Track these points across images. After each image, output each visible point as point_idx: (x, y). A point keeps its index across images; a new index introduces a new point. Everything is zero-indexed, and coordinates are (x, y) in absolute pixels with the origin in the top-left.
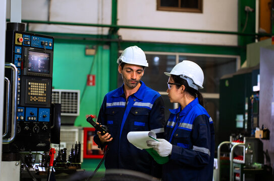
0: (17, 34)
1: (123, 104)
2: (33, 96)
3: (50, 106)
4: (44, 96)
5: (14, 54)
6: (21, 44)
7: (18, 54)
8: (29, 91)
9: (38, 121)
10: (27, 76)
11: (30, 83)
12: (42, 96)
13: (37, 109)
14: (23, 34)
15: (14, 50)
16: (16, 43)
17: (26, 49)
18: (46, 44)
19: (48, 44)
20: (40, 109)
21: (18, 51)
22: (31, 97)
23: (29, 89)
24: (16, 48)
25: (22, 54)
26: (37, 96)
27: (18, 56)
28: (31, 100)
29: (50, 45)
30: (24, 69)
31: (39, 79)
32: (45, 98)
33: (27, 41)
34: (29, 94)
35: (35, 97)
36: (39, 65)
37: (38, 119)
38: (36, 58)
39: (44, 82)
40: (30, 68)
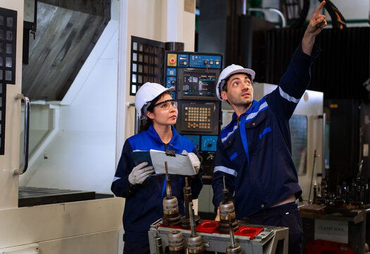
0: (169, 55)
2: (192, 122)
3: (217, 134)
4: (207, 122)
5: (167, 76)
6: (175, 65)
7: (171, 76)
8: (187, 117)
9: (200, 150)
10: (182, 100)
11: (186, 108)
12: (204, 122)
13: (198, 137)
14: (178, 53)
15: (166, 72)
16: (168, 65)
18: (212, 63)
19: (215, 62)
20: (203, 137)
21: (172, 72)
22: (189, 123)
23: (186, 114)
24: (168, 70)
25: (176, 76)
26: (197, 123)
27: (171, 79)
28: (189, 127)
29: (217, 63)
30: (179, 93)
31: (200, 103)
32: (209, 124)
33: (183, 61)
34: (186, 120)
35: (194, 124)
36: (200, 88)
37: (200, 148)
38: (195, 80)
39: (207, 107)
40: (187, 91)
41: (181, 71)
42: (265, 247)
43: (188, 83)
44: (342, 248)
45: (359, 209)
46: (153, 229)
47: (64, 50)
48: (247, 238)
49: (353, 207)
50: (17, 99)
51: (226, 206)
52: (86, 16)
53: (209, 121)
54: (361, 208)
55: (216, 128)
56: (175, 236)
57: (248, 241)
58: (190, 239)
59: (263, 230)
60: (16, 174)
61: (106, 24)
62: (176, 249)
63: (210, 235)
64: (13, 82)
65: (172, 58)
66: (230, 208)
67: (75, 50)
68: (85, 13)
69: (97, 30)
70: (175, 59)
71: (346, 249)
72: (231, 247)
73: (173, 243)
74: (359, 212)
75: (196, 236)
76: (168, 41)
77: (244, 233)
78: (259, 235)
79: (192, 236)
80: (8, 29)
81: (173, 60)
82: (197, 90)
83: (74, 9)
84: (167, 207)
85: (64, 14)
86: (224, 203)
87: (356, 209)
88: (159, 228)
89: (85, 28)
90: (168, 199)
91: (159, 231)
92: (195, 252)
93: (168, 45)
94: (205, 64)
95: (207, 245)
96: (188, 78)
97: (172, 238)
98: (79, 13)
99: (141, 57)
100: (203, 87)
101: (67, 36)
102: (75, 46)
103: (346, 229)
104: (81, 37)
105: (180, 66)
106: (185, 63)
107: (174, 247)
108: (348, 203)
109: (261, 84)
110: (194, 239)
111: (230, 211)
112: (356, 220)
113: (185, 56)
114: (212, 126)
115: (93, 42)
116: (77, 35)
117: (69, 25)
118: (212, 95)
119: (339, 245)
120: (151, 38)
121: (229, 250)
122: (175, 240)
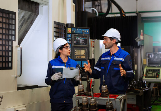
0: (68, 29)
1: (109, 58)
2: (78, 56)
4: (84, 56)
6: (71, 33)
8: (76, 53)
9: (81, 67)
10: (74, 47)
11: (76, 50)
13: (81, 62)
14: (72, 28)
15: (67, 36)
16: (68, 33)
19: (86, 31)
20: (82, 62)
21: (69, 36)
22: (77, 56)
24: (68, 35)
25: (71, 37)
26: (80, 56)
27: (69, 38)
28: (77, 58)
29: (87, 32)
30: (73, 44)
31: (81, 48)
33: (74, 31)
34: (76, 55)
35: (79, 56)
36: (81, 42)
37: (81, 66)
38: (79, 39)
39: (84, 49)
40: (76, 43)
41: (73, 35)
42: (120, 102)
43: (76, 40)
44: (134, 106)
45: (140, 90)
46: (74, 97)
47: (20, 27)
48: (114, 99)
49: (138, 89)
50: (16, 47)
51: (104, 87)
52: (30, 13)
53: (85, 55)
54: (141, 89)
55: (88, 58)
56: (85, 99)
57: (114, 100)
58: (91, 100)
59: (119, 96)
60: (16, 77)
61: (37, 16)
62: (85, 104)
63: (98, 98)
64: (15, 40)
65: (69, 30)
66: (106, 87)
67: (24, 27)
68: (29, 11)
69: (33, 19)
70: (71, 31)
71: (136, 107)
72: (108, 102)
73: (84, 101)
74: (141, 91)
75: (94, 98)
76: (67, 23)
77: (112, 97)
78: (118, 97)
79: (92, 99)
80: (13, 19)
81: (70, 31)
82: (80, 43)
83: (26, 11)
84: (80, 88)
85: (22, 12)
86: (103, 86)
87: (139, 90)
88: (77, 96)
89: (29, 18)
90: (80, 85)
91: (77, 98)
92: (93, 104)
93: (67, 25)
94: (83, 32)
95: (97, 102)
96: (76, 38)
97: (84, 100)
98: (27, 12)
99: (57, 30)
100: (82, 41)
101: (22, 21)
102: (25, 25)
103: (135, 98)
104: (27, 21)
105: (72, 33)
106: (75, 32)
107: (84, 103)
108: (135, 88)
109: (98, 40)
110: (93, 100)
111: (106, 88)
112: (140, 94)
113: (74, 29)
114: (86, 57)
115: (31, 24)
116: (26, 21)
117: (23, 17)
118: (86, 45)
119: (133, 105)
120: (60, 22)
121: (107, 103)
122: (85, 100)
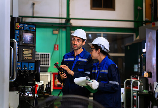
0: (16, 23)
1: (73, 59)
2: (26, 56)
3: (34, 62)
5: (15, 34)
6: (18, 29)
8: (23, 54)
9: (28, 70)
10: (22, 45)
11: (23, 50)
12: (30, 56)
16: (16, 28)
17: (21, 31)
18: (32, 29)
20: (29, 63)
21: (17, 32)
22: (24, 57)
23: (23, 52)
24: (16, 31)
25: (19, 34)
26: (28, 56)
27: (17, 35)
29: (34, 29)
30: (20, 42)
32: (32, 57)
33: (22, 27)
35: (26, 57)
38: (27, 36)
39: (31, 49)
49: (48, 94)
53: (32, 56)
82: (27, 41)
94: (30, 29)
